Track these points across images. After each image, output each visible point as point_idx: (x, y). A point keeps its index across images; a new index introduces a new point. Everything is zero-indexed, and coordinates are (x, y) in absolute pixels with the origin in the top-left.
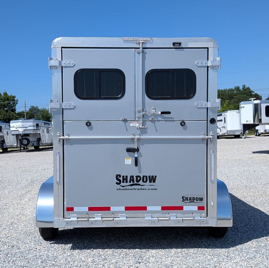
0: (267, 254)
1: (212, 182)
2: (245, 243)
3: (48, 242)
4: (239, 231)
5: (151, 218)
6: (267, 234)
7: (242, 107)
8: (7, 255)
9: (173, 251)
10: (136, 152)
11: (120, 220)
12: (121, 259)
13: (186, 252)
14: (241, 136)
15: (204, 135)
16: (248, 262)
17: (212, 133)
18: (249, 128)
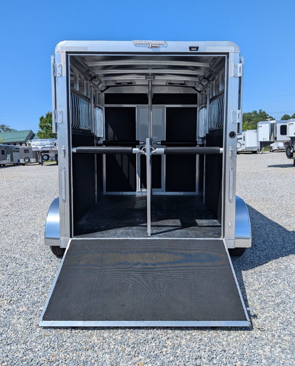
0: (288, 279)
1: (230, 201)
2: (264, 264)
3: (60, 259)
4: (257, 249)
6: (286, 252)
7: (259, 126)
8: (11, 276)
14: (257, 152)
16: (268, 290)
17: (232, 148)
18: (265, 145)
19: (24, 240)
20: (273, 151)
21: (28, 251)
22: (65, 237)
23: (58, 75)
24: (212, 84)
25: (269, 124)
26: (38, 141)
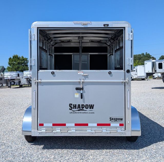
0: (163, 154)
1: (128, 109)
2: (149, 146)
3: (30, 143)
4: (145, 137)
5: (90, 131)
6: (162, 139)
7: (145, 63)
8: (3, 153)
9: (104, 151)
10: (82, 90)
11: (72, 132)
12: (72, 157)
13: (112, 152)
14: (145, 79)
15: (123, 80)
17: (128, 79)
18: (149, 75)
19: (7, 133)
20: (155, 79)
21: (11, 139)
22: (34, 130)
23: (33, 40)
24: (116, 42)
25: (151, 62)
26: (8, 73)
